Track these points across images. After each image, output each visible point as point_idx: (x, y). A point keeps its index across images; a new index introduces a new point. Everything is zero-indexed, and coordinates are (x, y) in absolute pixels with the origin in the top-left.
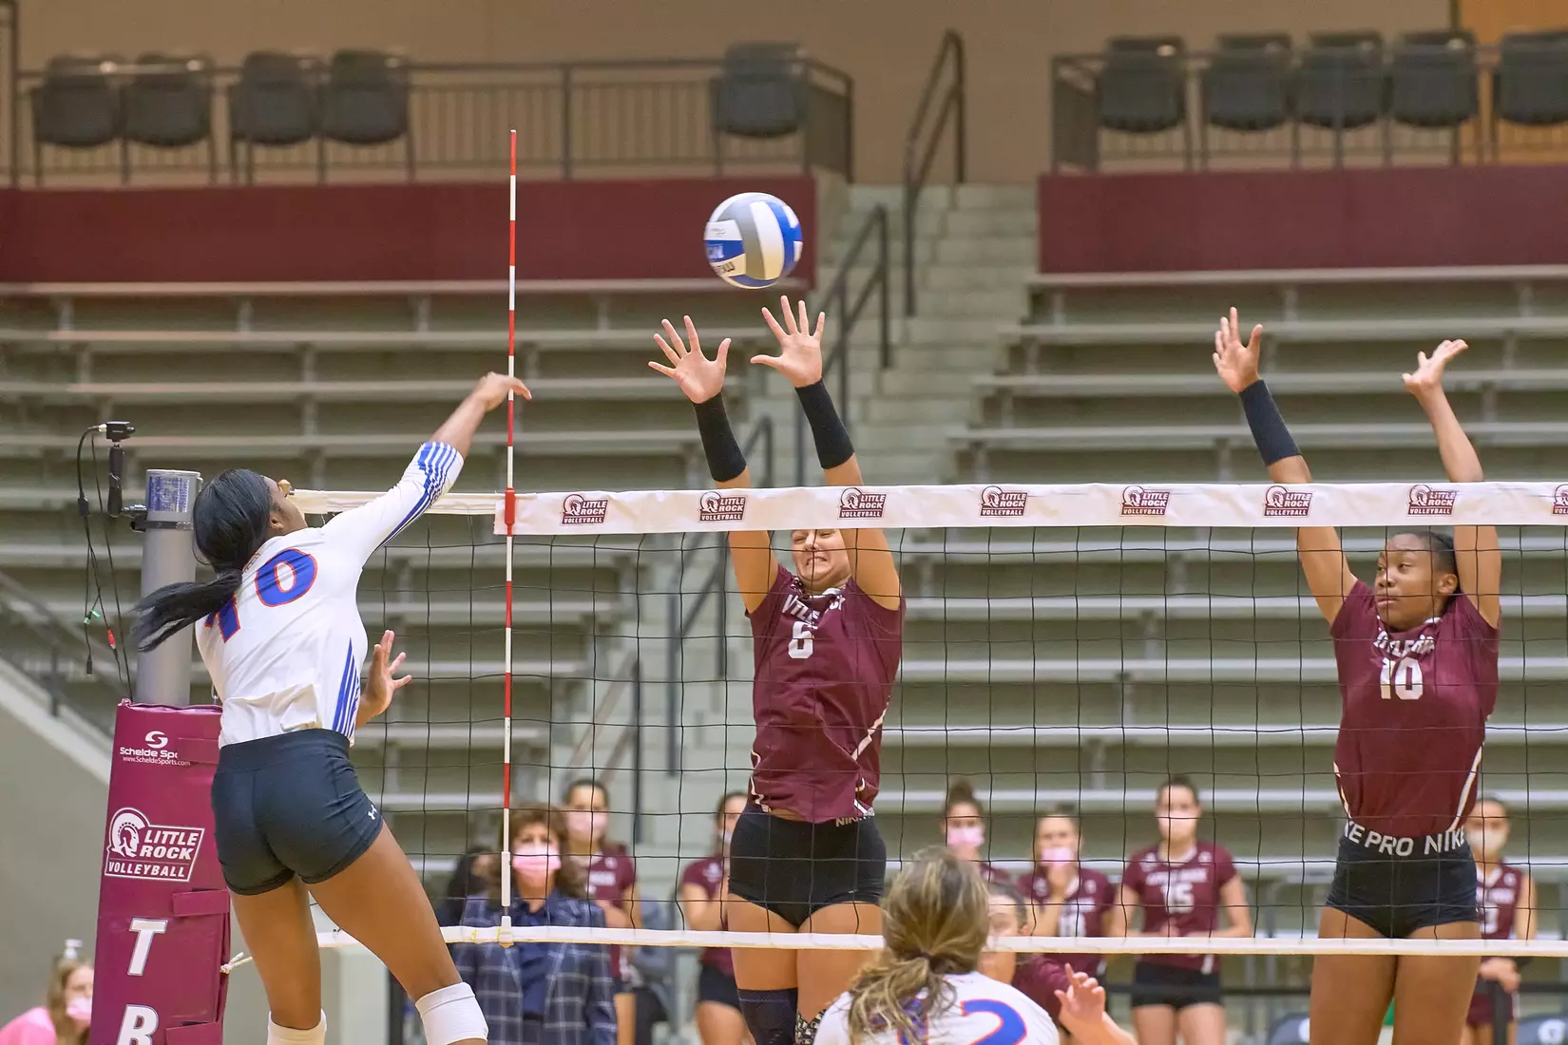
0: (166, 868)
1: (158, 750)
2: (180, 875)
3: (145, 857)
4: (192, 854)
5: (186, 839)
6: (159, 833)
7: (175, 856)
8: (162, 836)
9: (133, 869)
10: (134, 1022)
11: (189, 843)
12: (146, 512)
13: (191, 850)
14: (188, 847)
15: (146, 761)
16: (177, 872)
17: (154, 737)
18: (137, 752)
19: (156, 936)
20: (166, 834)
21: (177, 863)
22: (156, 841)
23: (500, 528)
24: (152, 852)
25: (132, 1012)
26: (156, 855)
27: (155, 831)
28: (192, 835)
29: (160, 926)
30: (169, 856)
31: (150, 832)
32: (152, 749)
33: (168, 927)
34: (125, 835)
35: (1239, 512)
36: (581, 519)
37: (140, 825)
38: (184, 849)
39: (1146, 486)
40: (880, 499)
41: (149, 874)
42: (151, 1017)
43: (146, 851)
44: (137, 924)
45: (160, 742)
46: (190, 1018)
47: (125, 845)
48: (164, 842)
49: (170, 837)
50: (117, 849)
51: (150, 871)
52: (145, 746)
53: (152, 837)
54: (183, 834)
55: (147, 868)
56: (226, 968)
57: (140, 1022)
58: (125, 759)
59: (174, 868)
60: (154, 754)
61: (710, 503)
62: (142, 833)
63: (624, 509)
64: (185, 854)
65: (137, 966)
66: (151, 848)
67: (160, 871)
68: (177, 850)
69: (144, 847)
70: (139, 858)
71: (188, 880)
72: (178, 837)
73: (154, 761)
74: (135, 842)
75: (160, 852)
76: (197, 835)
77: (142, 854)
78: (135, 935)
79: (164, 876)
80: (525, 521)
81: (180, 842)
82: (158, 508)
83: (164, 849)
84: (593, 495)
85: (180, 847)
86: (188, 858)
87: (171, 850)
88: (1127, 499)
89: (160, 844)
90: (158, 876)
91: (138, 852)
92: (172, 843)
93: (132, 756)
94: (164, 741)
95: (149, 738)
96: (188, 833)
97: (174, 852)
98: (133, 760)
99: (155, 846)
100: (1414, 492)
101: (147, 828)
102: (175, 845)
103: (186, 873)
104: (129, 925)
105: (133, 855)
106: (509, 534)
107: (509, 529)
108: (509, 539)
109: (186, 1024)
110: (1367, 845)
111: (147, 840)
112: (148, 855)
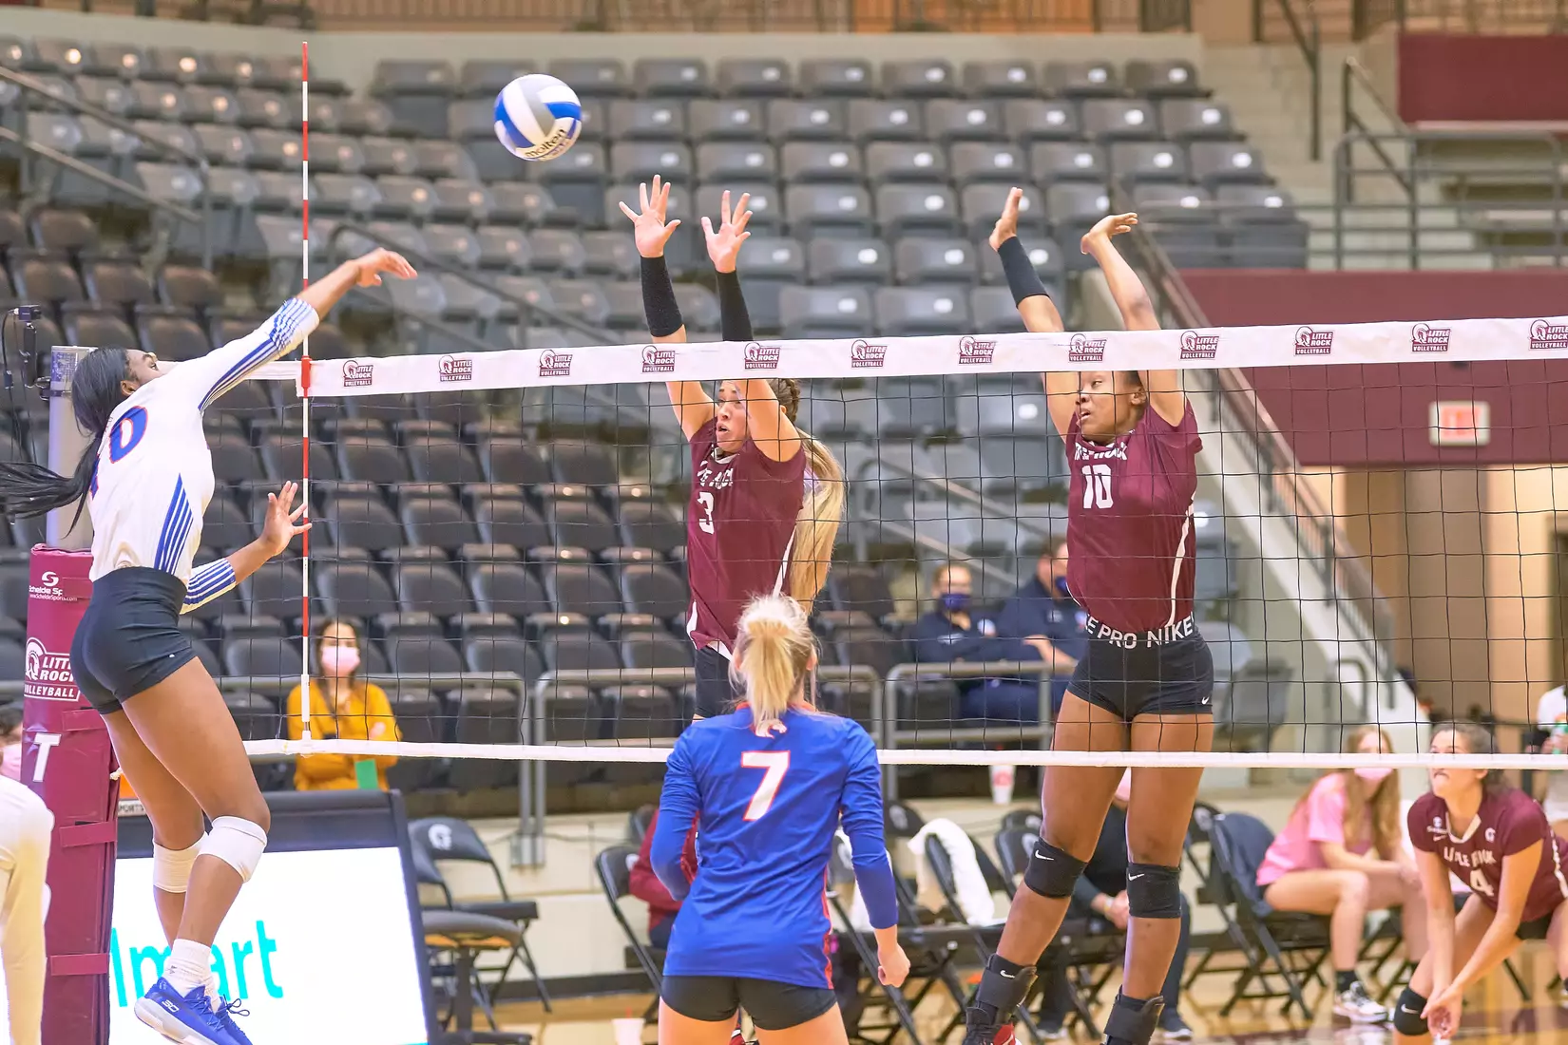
0: (59, 689)
1: (51, 588)
2: (70, 695)
3: (43, 681)
6: (53, 659)
7: (66, 679)
8: (55, 661)
9: (36, 690)
12: (52, 383)
15: (43, 597)
16: (67, 693)
17: (48, 577)
18: (37, 590)
19: (53, 748)
20: (58, 660)
21: (67, 685)
22: (51, 666)
23: (300, 393)
24: (49, 676)
26: (51, 678)
27: (50, 657)
29: (55, 740)
30: (61, 679)
31: (46, 658)
32: (48, 587)
33: (62, 739)
36: (357, 382)
37: (40, 653)
43: (44, 675)
44: (39, 738)
45: (52, 581)
46: (81, 818)
47: (32, 670)
48: (56, 667)
49: (61, 662)
51: (48, 691)
52: (40, 584)
53: (48, 663)
55: (45, 689)
56: (114, 776)
59: (65, 690)
60: (48, 591)
62: (42, 659)
63: (384, 372)
65: (39, 774)
66: (47, 672)
67: (54, 692)
68: (67, 674)
69: (43, 671)
70: (40, 681)
71: (76, 700)
72: (67, 663)
73: (49, 598)
74: (37, 667)
75: (54, 676)
77: (41, 678)
78: (39, 746)
79: (57, 697)
80: (316, 384)
83: (57, 673)
84: (362, 361)
87: (62, 674)
89: (54, 668)
90: (53, 696)
91: (38, 677)
92: (63, 667)
93: (35, 593)
94: (56, 580)
95: (44, 577)
97: (65, 676)
98: (35, 596)
99: (50, 670)
101: (44, 655)
102: (66, 669)
103: (74, 694)
104: (33, 738)
105: (36, 679)
106: (306, 396)
107: (306, 392)
108: (306, 401)
109: (78, 824)
110: (1099, 636)
111: (45, 666)
112: (46, 679)
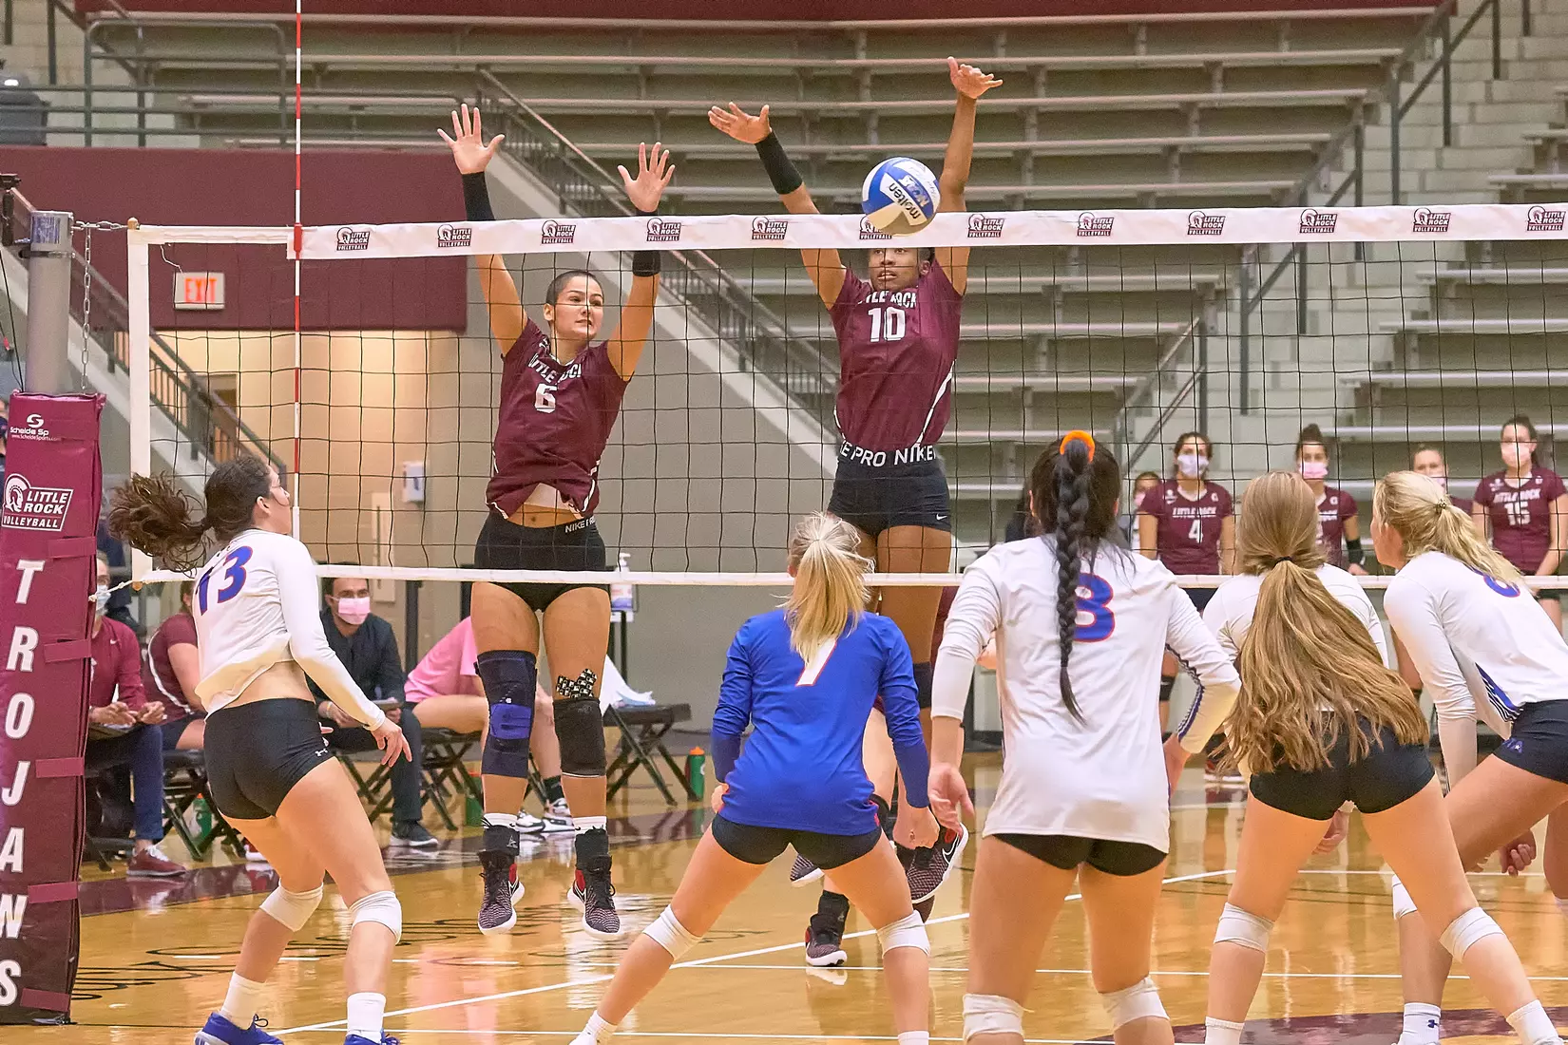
0: (43, 520)
1: (37, 429)
2: (54, 526)
3: (27, 512)
4: (63, 510)
5: (58, 498)
6: (37, 493)
7: (50, 511)
8: (40, 495)
9: (19, 522)
10: (20, 640)
11: (61, 501)
12: (29, 244)
13: (62, 506)
14: (60, 504)
15: (27, 437)
16: (51, 523)
17: (33, 419)
18: (21, 431)
19: (36, 574)
20: (43, 494)
21: (52, 517)
22: (35, 500)
23: (291, 255)
24: (33, 508)
25: (20, 632)
26: (35, 510)
27: (34, 491)
28: (63, 494)
29: (39, 566)
30: (45, 511)
31: (31, 492)
32: (32, 429)
33: (45, 566)
34: (14, 495)
35: (839, 235)
36: (352, 247)
37: (24, 487)
38: (57, 506)
39: (769, 217)
40: (571, 229)
41: (30, 526)
42: (33, 636)
43: (28, 507)
44: (22, 564)
45: (38, 423)
46: (63, 636)
47: (14, 503)
48: (41, 500)
49: (46, 496)
50: (9, 506)
51: (32, 522)
52: (26, 426)
53: (33, 497)
54: (56, 494)
56: (92, 598)
57: (25, 640)
58: (13, 436)
59: (49, 521)
60: (34, 432)
61: (445, 233)
62: (25, 493)
63: (382, 238)
64: (58, 509)
65: (22, 597)
66: (32, 505)
67: (39, 523)
68: (52, 506)
69: (27, 504)
70: (23, 514)
71: (60, 530)
72: (52, 497)
73: (34, 438)
74: (20, 500)
75: (38, 508)
76: (67, 495)
77: (25, 510)
78: (21, 572)
79: (41, 527)
80: (309, 248)
81: (54, 501)
82: (39, 242)
83: (41, 506)
84: (359, 228)
85: (54, 504)
86: (60, 512)
87: (47, 506)
88: (756, 227)
89: (38, 502)
90: (37, 527)
91: (22, 508)
92: (47, 501)
93: (18, 434)
94: (41, 422)
95: (29, 420)
96: (60, 494)
97: (49, 508)
98: (18, 436)
99: (35, 504)
100: (972, 219)
101: (29, 490)
102: (50, 502)
103: (58, 524)
104: (16, 564)
105: (19, 511)
106: (298, 259)
107: (297, 255)
108: (298, 263)
109: (59, 641)
110: (852, 458)
111: (29, 499)
112: (30, 510)
